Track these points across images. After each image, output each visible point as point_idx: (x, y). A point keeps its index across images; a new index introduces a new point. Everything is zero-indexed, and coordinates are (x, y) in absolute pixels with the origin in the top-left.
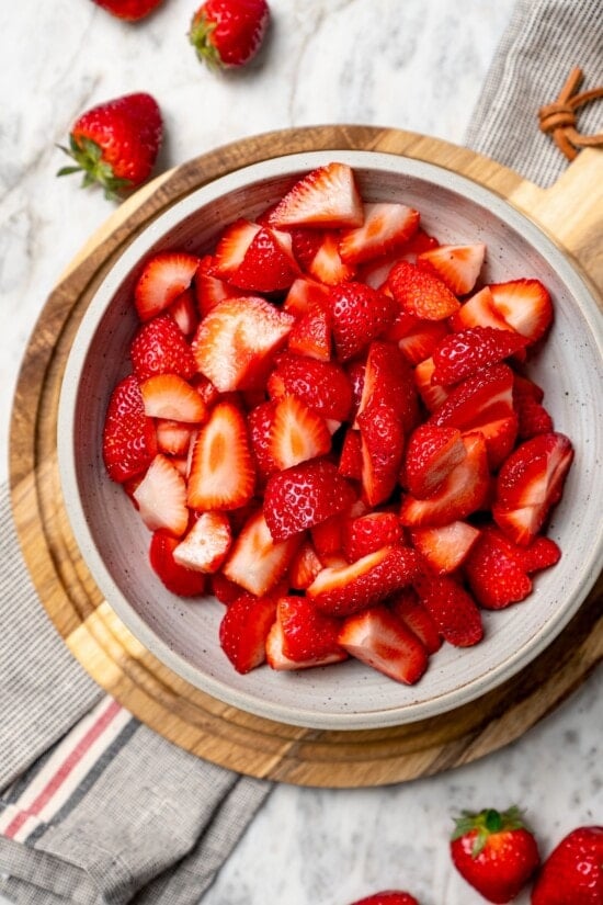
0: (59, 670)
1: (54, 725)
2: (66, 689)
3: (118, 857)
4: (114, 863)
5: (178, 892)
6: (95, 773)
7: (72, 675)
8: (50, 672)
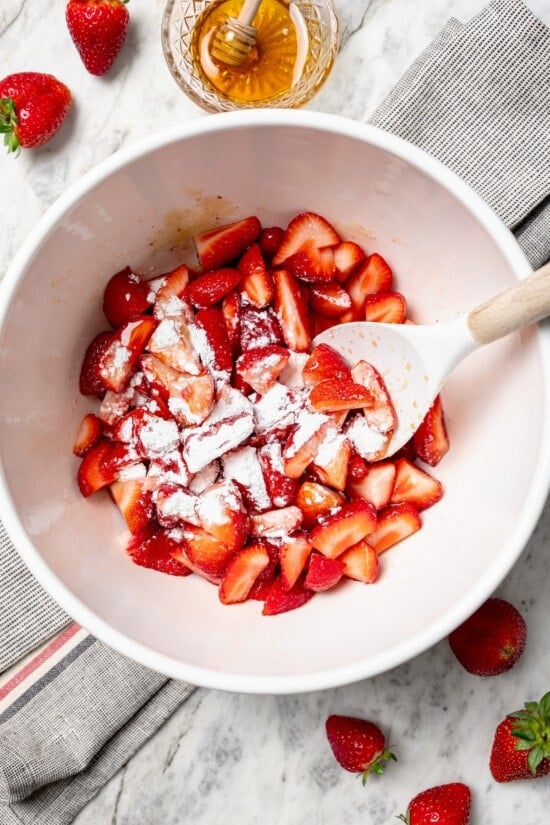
0: (17, 616)
1: (8, 656)
2: (20, 631)
3: (28, 766)
4: (24, 769)
5: (68, 798)
6: (26, 698)
7: (26, 621)
8: (10, 616)
